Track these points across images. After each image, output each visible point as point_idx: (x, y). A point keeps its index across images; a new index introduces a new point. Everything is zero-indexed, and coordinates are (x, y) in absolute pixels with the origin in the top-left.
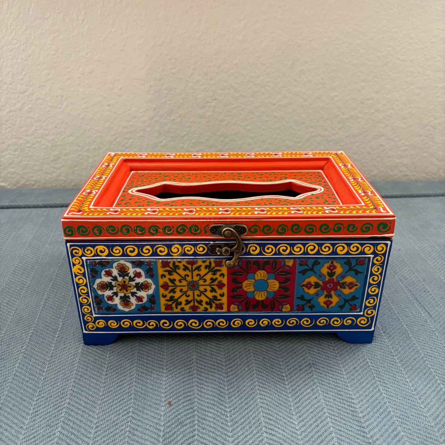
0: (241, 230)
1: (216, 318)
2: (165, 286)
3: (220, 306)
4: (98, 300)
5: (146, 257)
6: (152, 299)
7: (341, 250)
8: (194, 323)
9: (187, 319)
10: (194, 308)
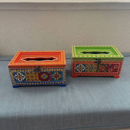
0: (39, 67)
1: (37, 82)
2: (27, 77)
3: (37, 80)
4: (15, 79)
5: (23, 72)
6: (25, 79)
7: (57, 70)
8: (33, 83)
9: (31, 83)
10: (33, 81)
